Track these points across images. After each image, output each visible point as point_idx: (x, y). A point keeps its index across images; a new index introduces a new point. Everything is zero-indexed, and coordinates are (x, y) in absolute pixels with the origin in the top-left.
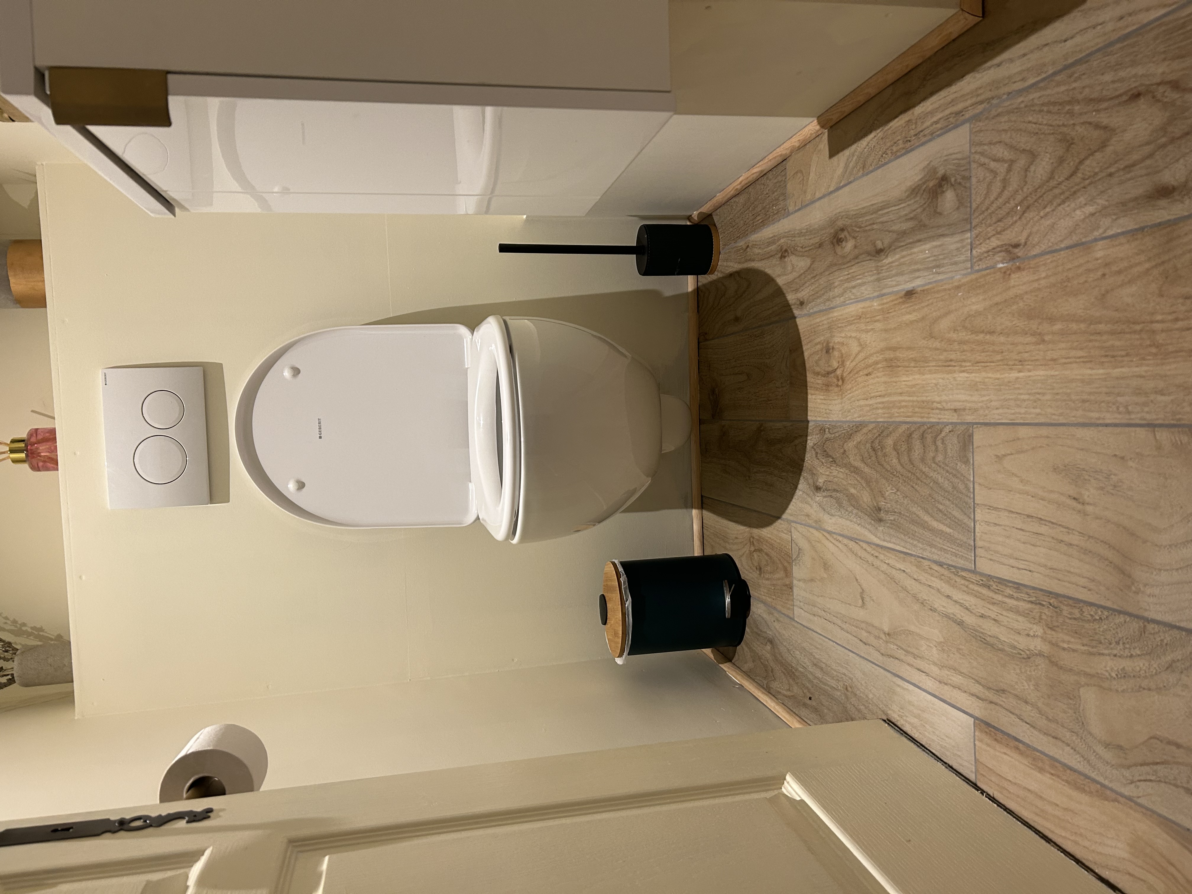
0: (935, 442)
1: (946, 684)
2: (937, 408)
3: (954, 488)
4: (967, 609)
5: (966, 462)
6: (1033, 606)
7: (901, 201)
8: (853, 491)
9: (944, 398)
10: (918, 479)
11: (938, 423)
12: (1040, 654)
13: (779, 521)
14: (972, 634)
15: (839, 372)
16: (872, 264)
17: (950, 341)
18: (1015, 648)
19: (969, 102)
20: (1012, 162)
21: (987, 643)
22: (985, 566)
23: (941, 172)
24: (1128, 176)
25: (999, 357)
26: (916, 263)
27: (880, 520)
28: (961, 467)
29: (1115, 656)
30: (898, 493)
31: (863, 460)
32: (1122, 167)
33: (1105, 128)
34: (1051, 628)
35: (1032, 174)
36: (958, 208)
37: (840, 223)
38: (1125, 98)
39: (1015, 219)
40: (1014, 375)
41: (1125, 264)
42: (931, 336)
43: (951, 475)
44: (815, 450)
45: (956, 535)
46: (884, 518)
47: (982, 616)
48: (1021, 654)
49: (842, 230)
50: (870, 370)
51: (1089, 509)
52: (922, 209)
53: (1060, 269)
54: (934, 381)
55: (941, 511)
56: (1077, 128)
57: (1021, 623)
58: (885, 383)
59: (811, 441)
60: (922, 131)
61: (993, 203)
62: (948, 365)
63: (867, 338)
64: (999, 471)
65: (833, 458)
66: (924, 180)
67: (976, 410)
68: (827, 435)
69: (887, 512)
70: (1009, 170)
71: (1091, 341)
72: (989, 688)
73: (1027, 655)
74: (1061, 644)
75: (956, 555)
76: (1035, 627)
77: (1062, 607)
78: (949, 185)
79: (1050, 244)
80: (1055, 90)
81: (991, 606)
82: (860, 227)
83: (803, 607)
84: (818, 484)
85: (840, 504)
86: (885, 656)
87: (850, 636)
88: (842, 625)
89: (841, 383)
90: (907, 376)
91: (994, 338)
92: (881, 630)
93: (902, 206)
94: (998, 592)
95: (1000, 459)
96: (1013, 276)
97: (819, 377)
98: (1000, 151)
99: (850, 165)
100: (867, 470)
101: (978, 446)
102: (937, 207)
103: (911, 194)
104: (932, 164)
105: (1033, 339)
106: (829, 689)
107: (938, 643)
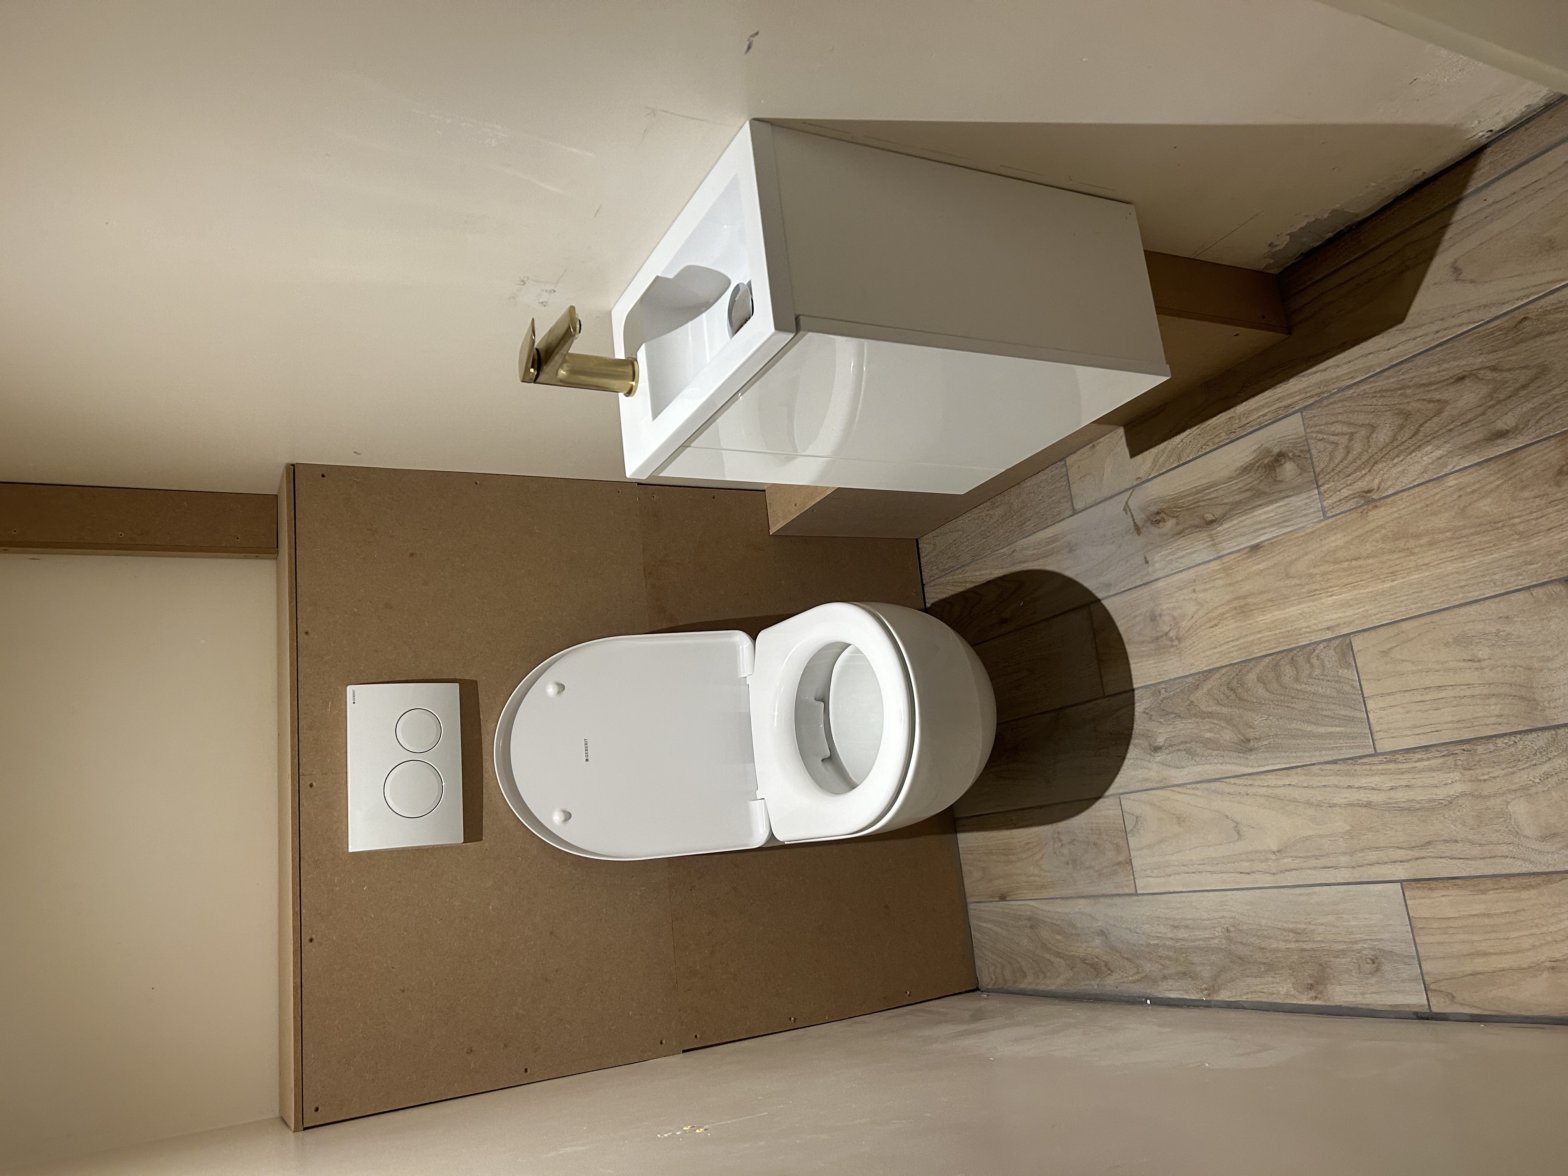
0: (1309, 662)
1: (1361, 867)
2: (1306, 632)
3: (1339, 692)
4: (1373, 789)
5: (1348, 666)
6: (1446, 758)
7: (1231, 479)
8: (1208, 735)
9: (1313, 622)
10: (1293, 698)
11: (1309, 645)
12: (1463, 794)
13: (1101, 800)
14: (1384, 808)
15: (1171, 634)
16: (1204, 535)
17: (1311, 576)
18: (1435, 800)
19: (1298, 398)
20: (1352, 434)
21: (1403, 809)
22: (1386, 745)
23: (1276, 450)
24: (1467, 429)
25: (1369, 575)
26: (1259, 523)
27: (1251, 750)
28: (1344, 672)
29: (1535, 765)
30: (1271, 718)
31: (1219, 703)
32: (1459, 424)
33: (1438, 401)
34: (1469, 769)
35: (1374, 439)
36: (1300, 474)
38: (1452, 381)
39: (1364, 472)
40: (1387, 585)
41: (1478, 486)
42: (1288, 576)
43: (1333, 683)
44: (1147, 714)
45: (1349, 730)
46: (1256, 746)
47: (1392, 788)
48: (1442, 803)
49: (1158, 513)
50: (1216, 621)
51: (1484, 664)
52: (1258, 481)
53: (1418, 499)
54: (1298, 612)
55: (1326, 716)
56: (1412, 404)
57: (1438, 777)
58: (1238, 627)
59: (1139, 708)
60: (1248, 423)
61: (1338, 465)
62: (1312, 595)
63: (1206, 596)
64: (1387, 663)
65: (1175, 714)
66: (1257, 459)
67: (1351, 622)
68: (1164, 694)
69: (1258, 739)
70: (1351, 440)
71: (1459, 543)
72: (1412, 848)
73: (1449, 801)
74: (1482, 778)
75: (1352, 748)
76: (1452, 775)
77: (1476, 747)
78: (1287, 459)
79: (1403, 484)
80: (1385, 382)
81: (1399, 777)
82: (1182, 507)
83: (1150, 874)
84: (1157, 744)
85: (1191, 753)
86: (1277, 874)
87: (1225, 875)
88: (1212, 869)
89: (1176, 643)
90: (1264, 615)
91: (1361, 562)
92: (1266, 851)
93: (1233, 482)
94: (1406, 761)
95: (1385, 653)
96: (1370, 513)
97: (1144, 645)
98: (1338, 428)
99: (1161, 460)
100: (1225, 710)
101: (1359, 651)
102: (1276, 477)
103: (1243, 471)
104: (1264, 446)
105: (1402, 554)
106: (1201, 942)
107: (1345, 833)
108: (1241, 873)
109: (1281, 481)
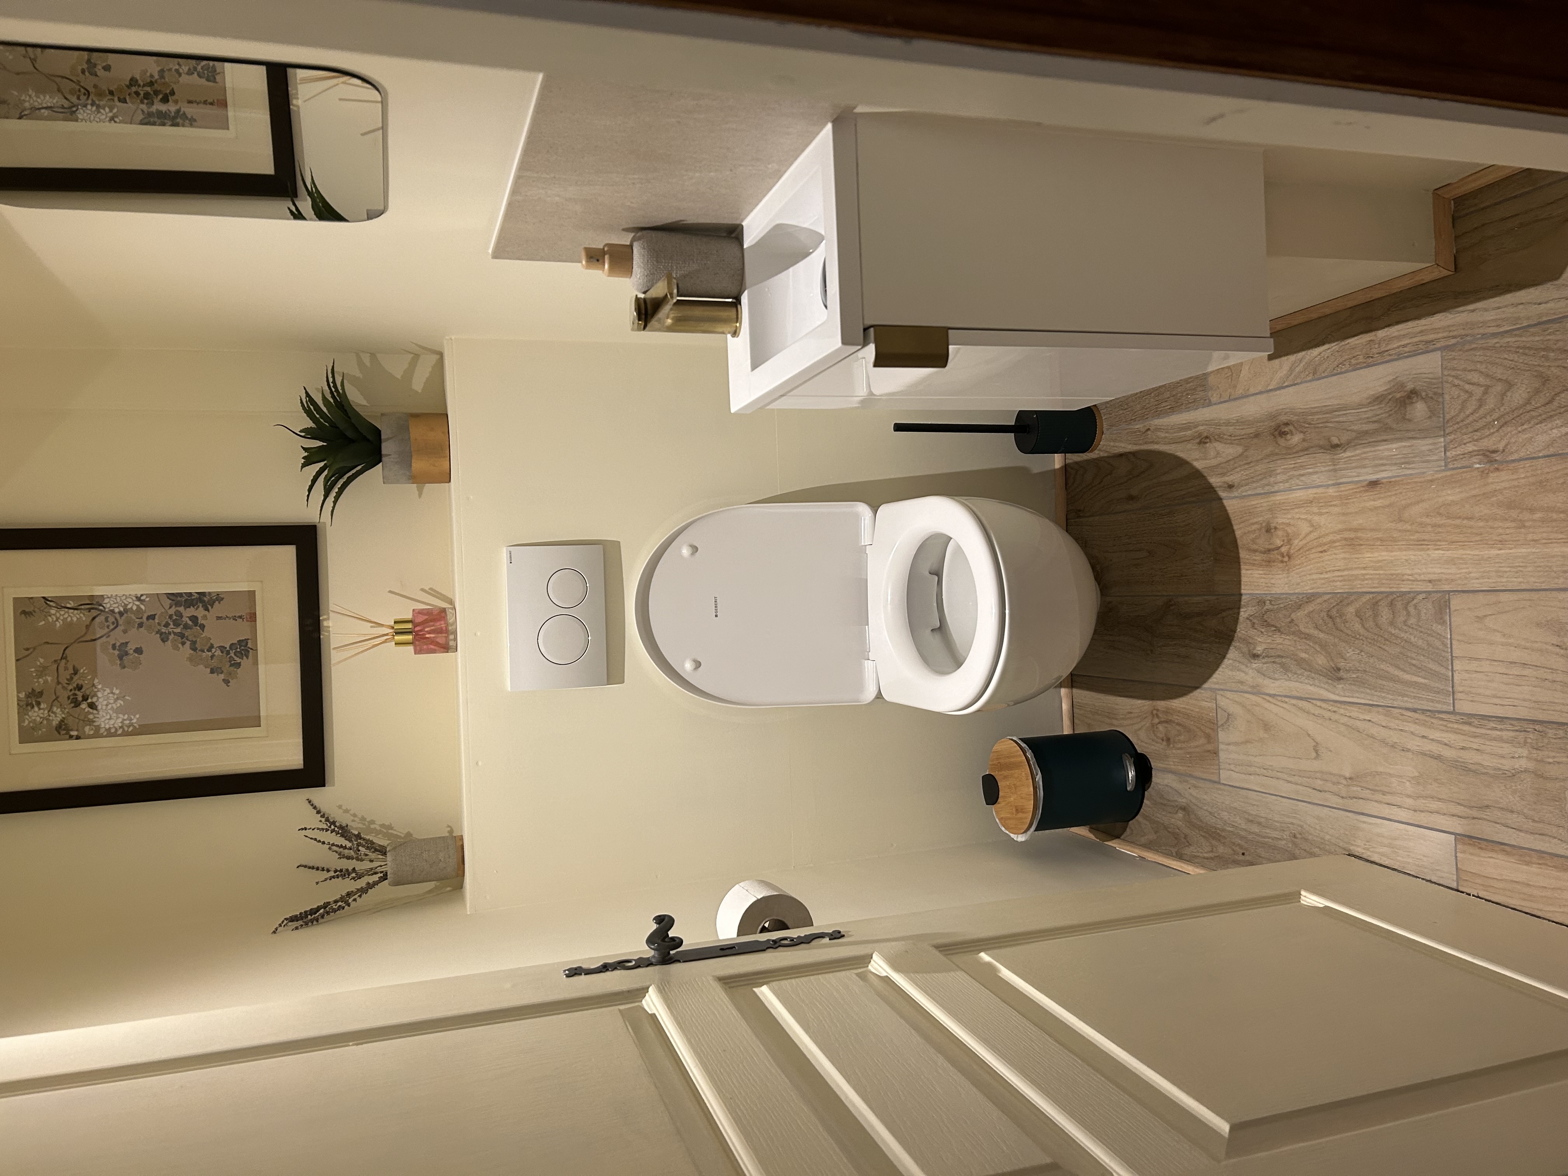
0: (1406, 608)
1: (1422, 811)
2: (1409, 580)
3: (1429, 645)
4: (1446, 744)
5: (1443, 623)
6: (1518, 733)
7: (1361, 405)
8: (1304, 655)
9: (1417, 571)
10: (1386, 640)
11: (1409, 592)
12: (1526, 771)
13: (1198, 690)
14: (1452, 765)
15: (1283, 549)
16: (1326, 457)
17: (1423, 525)
18: (1500, 769)
19: (1441, 335)
20: (1488, 387)
21: (1470, 770)
22: (1465, 707)
23: (1410, 386)
25: (1478, 538)
26: (1381, 459)
27: (1340, 679)
28: (1437, 628)
30: (1363, 653)
31: (1317, 627)
34: (1537, 749)
35: (1508, 398)
36: (1430, 417)
37: (1284, 418)
39: (1492, 431)
40: (1495, 552)
42: (1400, 520)
43: (1425, 635)
44: (1251, 621)
45: (1433, 684)
46: (1345, 676)
47: (1463, 748)
48: (1505, 774)
49: (1287, 424)
50: (1325, 548)
52: (1387, 415)
53: (1539, 472)
54: (1404, 558)
55: (1414, 665)
56: (1553, 369)
57: (1507, 749)
58: (1345, 559)
59: (1244, 614)
60: (1387, 351)
61: (1468, 416)
62: (1420, 544)
63: (1322, 520)
64: (1481, 629)
65: (1276, 627)
66: (1389, 391)
67: (1453, 580)
68: (1268, 606)
69: (1348, 671)
70: (1485, 393)
72: (1471, 807)
73: (1512, 773)
74: (1547, 760)
75: (1432, 701)
76: (1520, 750)
77: (1548, 730)
78: (1419, 397)
79: (1528, 453)
80: (1530, 339)
81: (1472, 739)
82: (1310, 424)
83: (1233, 769)
84: (1255, 652)
85: (1286, 669)
86: (1346, 798)
87: (1300, 787)
88: (1289, 779)
89: (1286, 559)
90: (1372, 553)
91: (1472, 523)
92: (1340, 776)
93: (1362, 410)
94: (1480, 726)
95: (1480, 619)
96: (1491, 475)
97: (1257, 554)
98: (1475, 377)
99: (1297, 369)
100: (1321, 635)
101: (1456, 610)
102: (1405, 415)
103: (1374, 401)
104: (1399, 379)
105: (1513, 524)
106: (1270, 840)
107: (1413, 778)
108: (1314, 789)
109: (1409, 420)
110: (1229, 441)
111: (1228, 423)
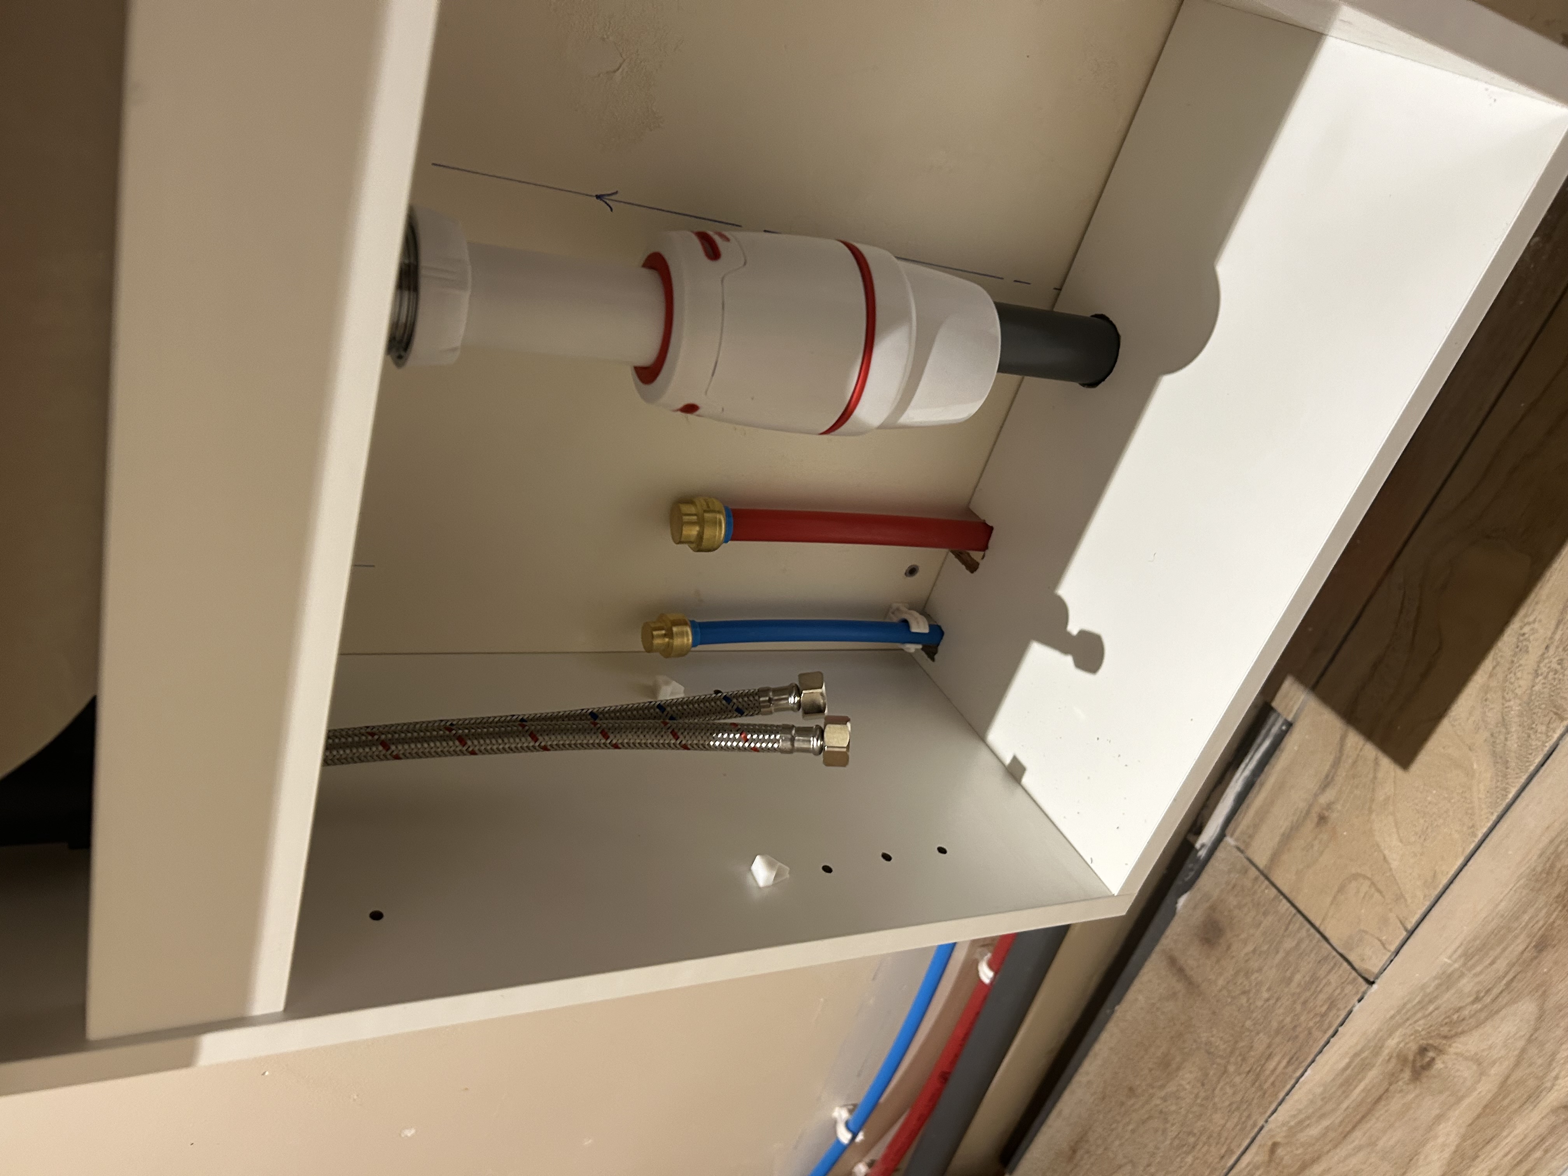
110: (1483, 1015)
111: (1447, 980)
